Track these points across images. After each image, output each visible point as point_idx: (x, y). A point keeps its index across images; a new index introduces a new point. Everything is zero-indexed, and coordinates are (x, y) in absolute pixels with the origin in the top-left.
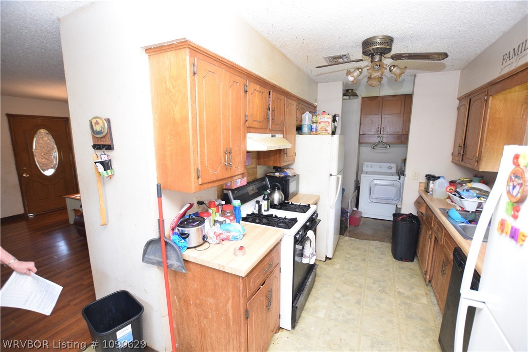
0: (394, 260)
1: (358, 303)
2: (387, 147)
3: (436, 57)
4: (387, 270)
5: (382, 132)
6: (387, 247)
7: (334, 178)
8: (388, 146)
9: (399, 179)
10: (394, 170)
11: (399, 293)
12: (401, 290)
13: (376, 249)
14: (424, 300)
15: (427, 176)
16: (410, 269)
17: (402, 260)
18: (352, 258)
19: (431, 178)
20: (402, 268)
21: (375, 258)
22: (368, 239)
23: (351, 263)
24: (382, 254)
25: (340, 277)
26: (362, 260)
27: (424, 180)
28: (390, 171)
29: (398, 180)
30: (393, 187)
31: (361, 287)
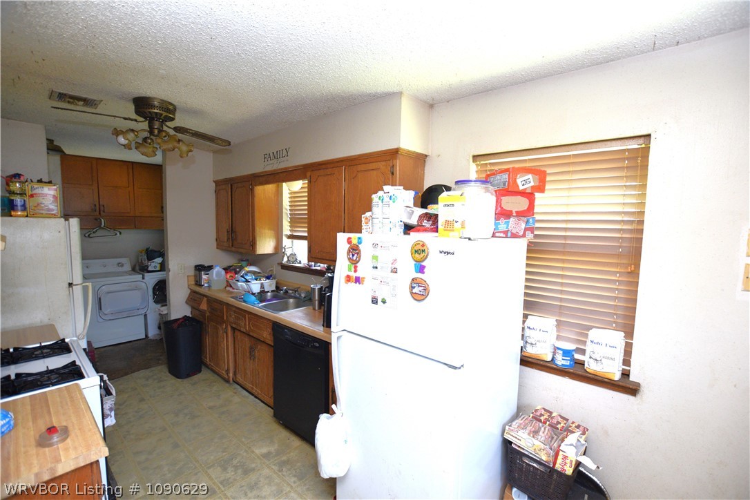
0: (180, 380)
1: (176, 446)
2: (116, 234)
3: (220, 142)
4: (181, 394)
5: (102, 213)
6: (162, 371)
7: (78, 290)
8: (118, 234)
9: (143, 278)
10: (128, 267)
11: (211, 408)
12: (211, 404)
13: (147, 380)
14: (236, 399)
15: (196, 266)
16: (203, 380)
17: (190, 376)
18: (121, 407)
19: (200, 268)
20: (195, 384)
21: (155, 390)
22: (126, 374)
23: (126, 414)
24: (160, 381)
25: (125, 438)
26: (140, 401)
27: (192, 272)
28: (121, 269)
29: (141, 279)
30: (136, 291)
31: (165, 429)
